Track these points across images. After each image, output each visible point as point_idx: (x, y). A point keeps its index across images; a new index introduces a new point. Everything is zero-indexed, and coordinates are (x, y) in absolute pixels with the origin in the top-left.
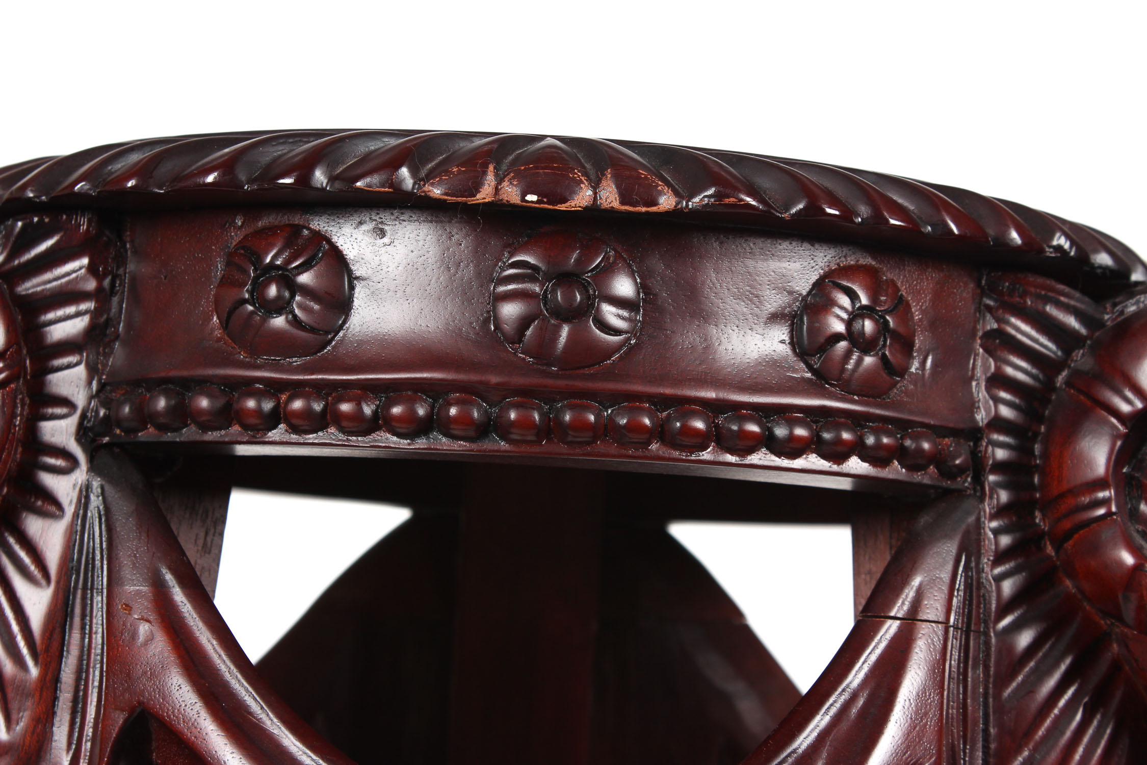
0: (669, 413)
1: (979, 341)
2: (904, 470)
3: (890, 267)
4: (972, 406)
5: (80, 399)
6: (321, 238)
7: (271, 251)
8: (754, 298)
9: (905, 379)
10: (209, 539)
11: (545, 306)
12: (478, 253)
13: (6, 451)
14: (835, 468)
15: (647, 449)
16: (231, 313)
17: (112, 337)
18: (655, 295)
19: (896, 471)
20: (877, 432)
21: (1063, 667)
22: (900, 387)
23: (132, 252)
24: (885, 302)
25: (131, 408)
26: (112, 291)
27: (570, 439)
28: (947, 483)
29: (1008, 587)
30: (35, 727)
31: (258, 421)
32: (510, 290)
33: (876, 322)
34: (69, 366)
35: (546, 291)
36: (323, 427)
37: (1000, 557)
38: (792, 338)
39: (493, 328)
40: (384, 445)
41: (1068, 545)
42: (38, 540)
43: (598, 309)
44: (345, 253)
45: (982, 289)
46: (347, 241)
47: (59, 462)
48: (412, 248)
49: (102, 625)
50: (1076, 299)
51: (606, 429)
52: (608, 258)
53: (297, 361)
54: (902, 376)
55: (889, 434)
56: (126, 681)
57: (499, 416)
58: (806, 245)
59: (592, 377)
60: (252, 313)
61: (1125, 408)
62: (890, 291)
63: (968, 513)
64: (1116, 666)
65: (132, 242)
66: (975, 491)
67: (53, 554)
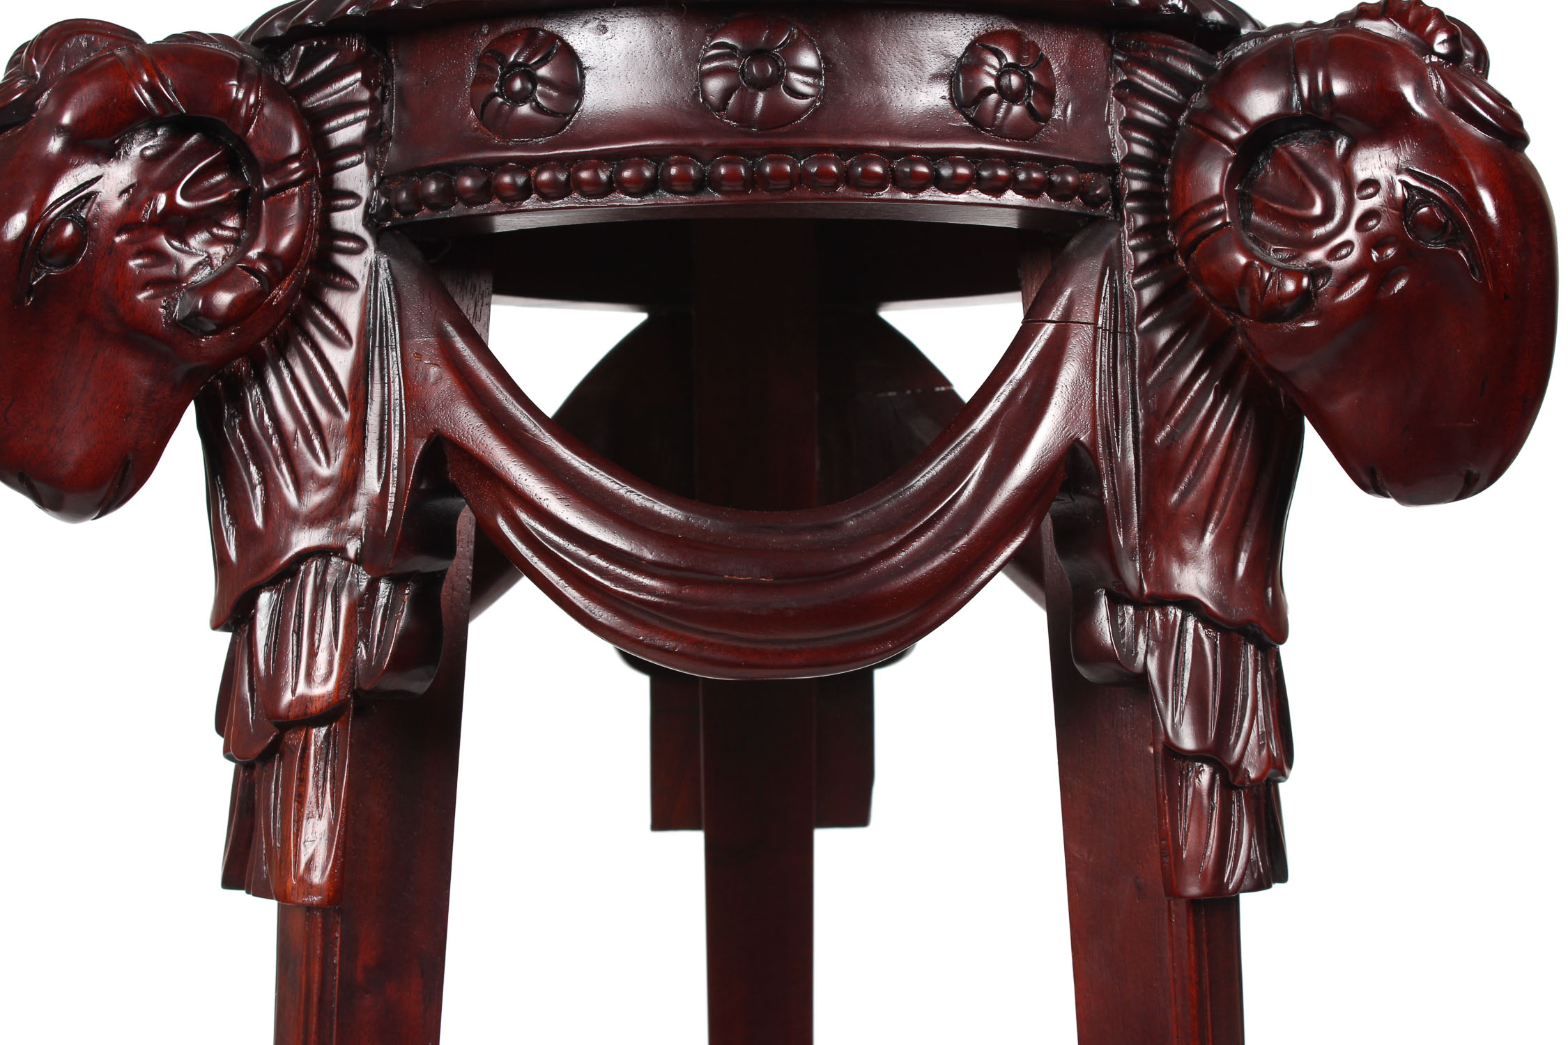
0: (852, 161)
1: (1112, 91)
2: (1053, 201)
3: (1031, 31)
4: (1109, 147)
5: (364, 192)
6: (554, 37)
7: (514, 51)
8: (917, 63)
9: (1049, 125)
10: (478, 309)
11: (743, 78)
12: (684, 40)
13: (307, 238)
14: (994, 200)
15: (835, 191)
16: (484, 106)
17: (387, 138)
18: (834, 64)
19: (1046, 201)
20: (1027, 169)
21: (1197, 359)
22: (1046, 131)
23: (397, 66)
24: (1028, 59)
25: (407, 194)
26: (383, 100)
27: (771, 187)
28: (1090, 211)
29: (1148, 295)
30: (350, 461)
31: (514, 193)
32: (714, 67)
33: (1021, 77)
34: (353, 164)
35: (743, 66)
36: (568, 194)
37: (1139, 270)
38: (951, 94)
39: (701, 100)
40: (618, 204)
41: (1193, 255)
42: (339, 310)
43: (787, 78)
44: (575, 48)
45: (1112, 47)
46: (576, 38)
47: (352, 245)
48: (630, 40)
49: (399, 374)
50: (1193, 51)
51: (800, 178)
52: (793, 36)
53: (541, 141)
54: (1046, 121)
55: (1037, 170)
56: (422, 414)
57: (712, 172)
58: (958, 16)
59: (787, 135)
60: (502, 104)
61: (1234, 135)
62: (1031, 50)
63: (1110, 235)
64: (1241, 355)
65: (396, 57)
66: (1116, 217)
67: (352, 320)
